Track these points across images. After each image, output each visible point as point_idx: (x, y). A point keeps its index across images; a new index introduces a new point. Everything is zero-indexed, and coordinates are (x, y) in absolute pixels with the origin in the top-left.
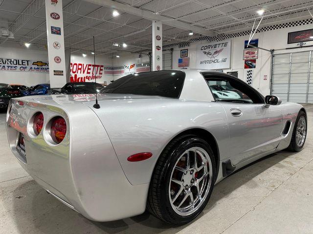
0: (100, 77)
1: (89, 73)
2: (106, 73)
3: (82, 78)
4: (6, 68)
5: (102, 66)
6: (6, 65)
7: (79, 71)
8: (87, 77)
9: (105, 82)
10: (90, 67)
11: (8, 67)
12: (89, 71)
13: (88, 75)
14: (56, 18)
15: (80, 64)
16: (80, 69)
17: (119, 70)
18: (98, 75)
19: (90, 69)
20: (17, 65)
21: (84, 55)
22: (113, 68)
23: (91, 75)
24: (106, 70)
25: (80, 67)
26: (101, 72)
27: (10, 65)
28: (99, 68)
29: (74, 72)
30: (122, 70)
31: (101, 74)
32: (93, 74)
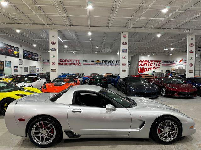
0: (158, 68)
1: (152, 66)
2: (163, 65)
3: (147, 69)
4: (110, 65)
5: (161, 61)
6: (110, 63)
7: (146, 65)
8: (150, 68)
9: (161, 71)
10: (152, 62)
11: (110, 64)
12: (152, 64)
13: (151, 67)
14: (125, 45)
15: (146, 61)
16: (146, 64)
17: (172, 63)
18: (157, 66)
19: (152, 63)
20: (114, 63)
21: (149, 56)
22: (168, 62)
23: (153, 67)
24: (163, 63)
25: (146, 62)
26: (160, 64)
27: (111, 63)
28: (158, 62)
29: (142, 66)
30: (174, 63)
31: (160, 66)
32: (154, 66)
